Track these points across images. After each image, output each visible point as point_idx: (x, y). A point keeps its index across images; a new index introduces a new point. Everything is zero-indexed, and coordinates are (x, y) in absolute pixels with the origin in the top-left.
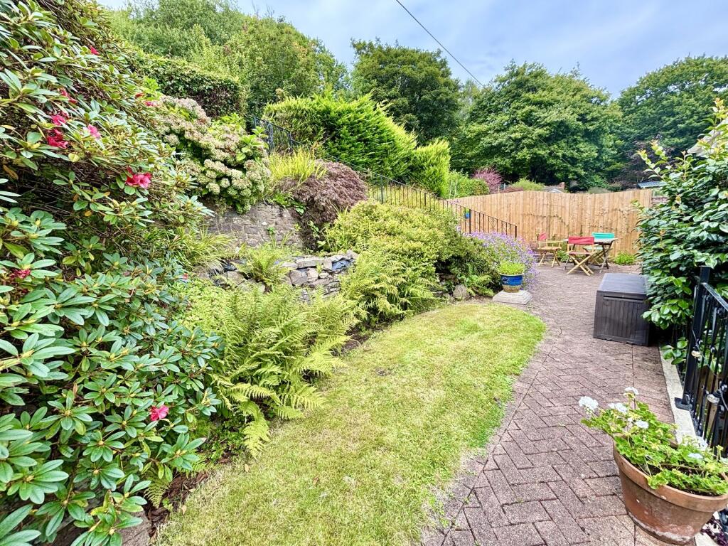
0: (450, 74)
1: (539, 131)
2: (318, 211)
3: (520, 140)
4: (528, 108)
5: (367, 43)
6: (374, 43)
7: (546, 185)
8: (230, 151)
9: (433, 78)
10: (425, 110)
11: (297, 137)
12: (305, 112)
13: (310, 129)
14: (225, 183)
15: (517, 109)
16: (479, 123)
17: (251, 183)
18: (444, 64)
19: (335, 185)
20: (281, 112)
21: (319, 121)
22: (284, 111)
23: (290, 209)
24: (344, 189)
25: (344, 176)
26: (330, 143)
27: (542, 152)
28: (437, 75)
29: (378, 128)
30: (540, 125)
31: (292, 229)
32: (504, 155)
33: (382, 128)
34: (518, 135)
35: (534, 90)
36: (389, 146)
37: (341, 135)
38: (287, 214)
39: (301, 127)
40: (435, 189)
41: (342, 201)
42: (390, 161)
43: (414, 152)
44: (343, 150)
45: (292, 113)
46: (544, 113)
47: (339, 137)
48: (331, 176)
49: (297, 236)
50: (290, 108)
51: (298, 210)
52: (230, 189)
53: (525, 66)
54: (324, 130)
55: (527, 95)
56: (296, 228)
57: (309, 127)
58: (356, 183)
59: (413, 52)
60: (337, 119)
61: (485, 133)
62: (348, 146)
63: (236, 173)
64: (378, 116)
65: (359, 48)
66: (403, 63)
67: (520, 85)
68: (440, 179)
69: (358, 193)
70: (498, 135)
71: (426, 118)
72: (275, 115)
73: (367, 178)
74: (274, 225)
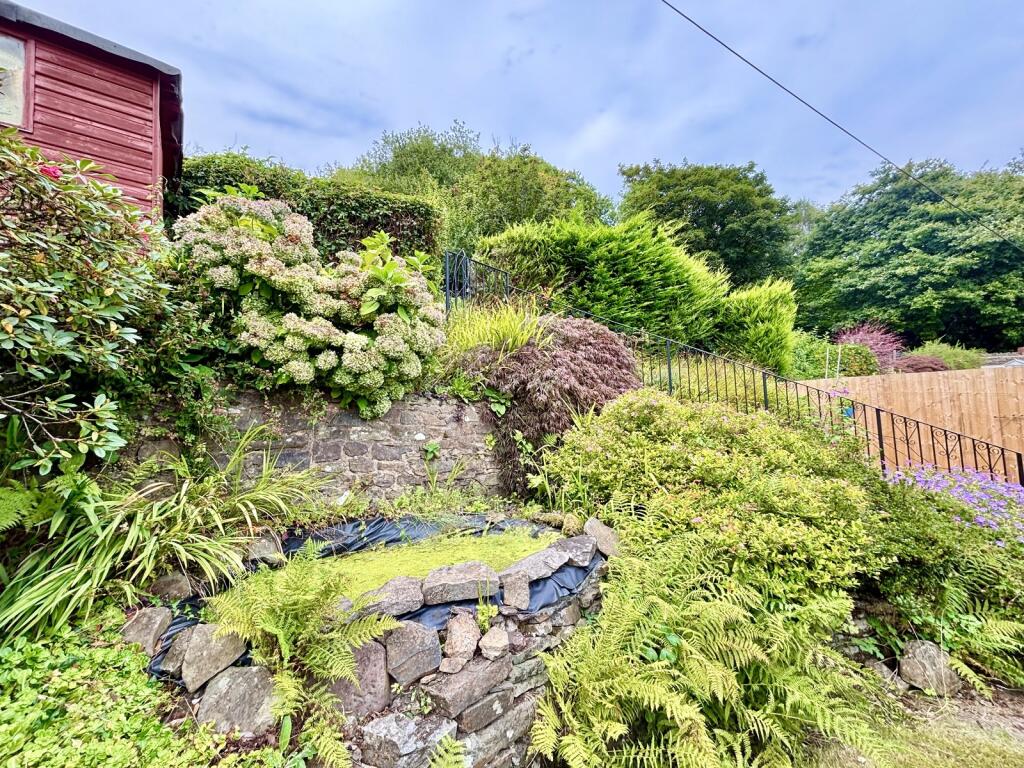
0: (772, 192)
1: (952, 261)
2: (535, 410)
3: (915, 278)
4: (925, 227)
5: (642, 166)
6: (652, 165)
7: (989, 352)
8: (348, 296)
9: (743, 200)
10: (733, 244)
11: (521, 283)
12: (535, 245)
13: (542, 269)
14: (326, 360)
15: (903, 229)
16: (827, 257)
17: (382, 360)
18: (760, 179)
19: (572, 359)
20: (500, 247)
21: (559, 257)
22: (504, 245)
23: (479, 405)
24: (590, 367)
25: (593, 341)
26: (575, 290)
27: (966, 295)
28: (750, 194)
29: (659, 263)
30: (957, 252)
31: (478, 445)
32: (882, 302)
33: (666, 263)
34: (912, 270)
35: (935, 198)
36: (680, 292)
37: (595, 276)
38: (471, 415)
39: (529, 268)
40: (770, 362)
41: (583, 391)
42: (682, 316)
43: (724, 300)
44: (598, 299)
45: (516, 246)
46: (961, 231)
47: (591, 280)
48: (567, 342)
49: (487, 460)
50: (512, 240)
51: (495, 408)
52: (339, 373)
53: (910, 166)
54: (567, 271)
55: (921, 207)
56: (487, 443)
57: (541, 267)
58: (616, 354)
59: (711, 169)
60: (589, 252)
61: (842, 272)
62: (607, 293)
63: (354, 340)
64: (659, 245)
65: (630, 174)
66: (695, 184)
67: (905, 194)
68: (779, 344)
69: (618, 373)
70: (867, 272)
71: (734, 255)
72: (490, 251)
73: (640, 344)
74: (440, 438)
